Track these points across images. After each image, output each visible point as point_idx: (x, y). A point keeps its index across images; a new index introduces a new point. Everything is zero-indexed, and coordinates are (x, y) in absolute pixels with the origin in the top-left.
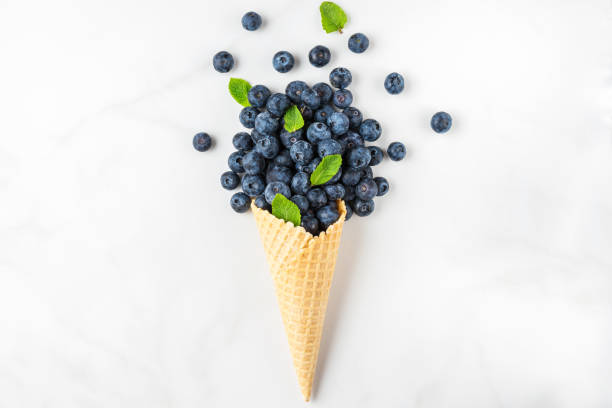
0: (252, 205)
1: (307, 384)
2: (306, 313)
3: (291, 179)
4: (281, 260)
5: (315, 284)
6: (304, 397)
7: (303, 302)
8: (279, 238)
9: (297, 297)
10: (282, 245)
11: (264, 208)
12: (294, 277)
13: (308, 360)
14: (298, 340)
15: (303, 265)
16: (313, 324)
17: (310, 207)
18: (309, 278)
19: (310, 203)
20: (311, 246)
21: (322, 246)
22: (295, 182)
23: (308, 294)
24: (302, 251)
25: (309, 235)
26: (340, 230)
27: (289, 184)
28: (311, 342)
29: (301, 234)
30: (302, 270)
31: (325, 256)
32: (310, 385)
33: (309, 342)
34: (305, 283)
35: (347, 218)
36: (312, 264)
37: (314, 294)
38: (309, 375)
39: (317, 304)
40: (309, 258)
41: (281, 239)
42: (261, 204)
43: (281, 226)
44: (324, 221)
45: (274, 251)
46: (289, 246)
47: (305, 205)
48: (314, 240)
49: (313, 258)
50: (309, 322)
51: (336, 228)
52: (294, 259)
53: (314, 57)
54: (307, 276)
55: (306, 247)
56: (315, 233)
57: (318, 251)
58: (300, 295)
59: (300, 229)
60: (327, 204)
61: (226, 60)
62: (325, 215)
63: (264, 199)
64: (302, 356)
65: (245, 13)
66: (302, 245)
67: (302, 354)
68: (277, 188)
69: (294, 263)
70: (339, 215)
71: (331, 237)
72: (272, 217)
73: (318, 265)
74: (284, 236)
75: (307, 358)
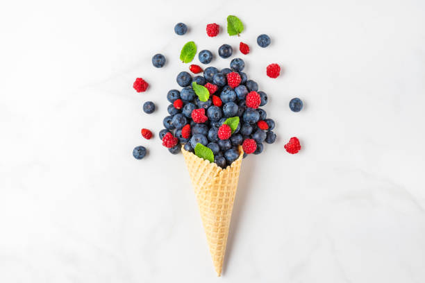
0: (182, 149)
1: (219, 265)
2: (218, 219)
3: (208, 132)
4: (201, 185)
5: (224, 200)
6: (217, 274)
7: (215, 212)
8: (200, 170)
9: (212, 209)
10: (202, 175)
11: (190, 151)
12: (210, 195)
13: (220, 249)
14: (213, 236)
15: (216, 188)
16: (223, 226)
17: (220, 150)
18: (220, 196)
19: (220, 147)
20: (221, 176)
21: (228, 175)
22: (211, 134)
23: (220, 207)
24: (215, 179)
25: (219, 168)
26: (240, 164)
27: (206, 136)
28: (222, 237)
29: (214, 167)
30: (215, 191)
31: (230, 181)
32: (221, 266)
33: (220, 238)
34: (217, 200)
35: (244, 156)
36: (222, 187)
37: (223, 206)
38: (220, 259)
39: (225, 213)
40: (220, 183)
41: (201, 170)
42: (188, 148)
43: (201, 162)
44: (229, 159)
45: (197, 179)
46: (207, 175)
47: (217, 149)
48: (223, 172)
49: (222, 183)
50: (220, 225)
51: (237, 164)
52: (210, 184)
53: (222, 52)
54: (218, 194)
55: (218, 176)
56: (224, 167)
57: (225, 179)
58: (214, 207)
59: (214, 165)
60: (231, 148)
61: (160, 60)
62: (229, 155)
63: (190, 145)
64: (216, 248)
65: (176, 24)
66: (215, 175)
67: (216, 246)
68: (199, 138)
69: (211, 186)
70: (239, 155)
71: (234, 169)
72: (196, 156)
73: (226, 188)
74: (203, 169)
75: (219, 248)
